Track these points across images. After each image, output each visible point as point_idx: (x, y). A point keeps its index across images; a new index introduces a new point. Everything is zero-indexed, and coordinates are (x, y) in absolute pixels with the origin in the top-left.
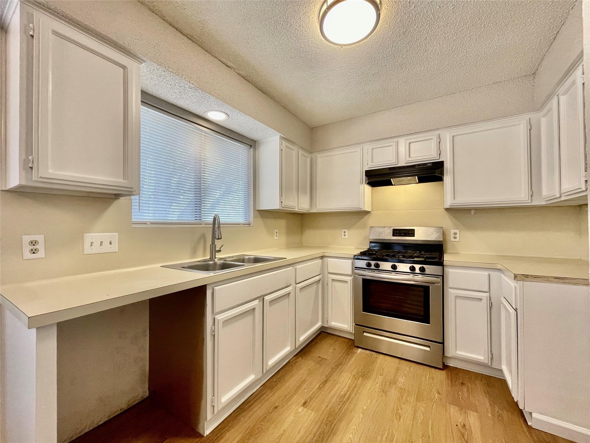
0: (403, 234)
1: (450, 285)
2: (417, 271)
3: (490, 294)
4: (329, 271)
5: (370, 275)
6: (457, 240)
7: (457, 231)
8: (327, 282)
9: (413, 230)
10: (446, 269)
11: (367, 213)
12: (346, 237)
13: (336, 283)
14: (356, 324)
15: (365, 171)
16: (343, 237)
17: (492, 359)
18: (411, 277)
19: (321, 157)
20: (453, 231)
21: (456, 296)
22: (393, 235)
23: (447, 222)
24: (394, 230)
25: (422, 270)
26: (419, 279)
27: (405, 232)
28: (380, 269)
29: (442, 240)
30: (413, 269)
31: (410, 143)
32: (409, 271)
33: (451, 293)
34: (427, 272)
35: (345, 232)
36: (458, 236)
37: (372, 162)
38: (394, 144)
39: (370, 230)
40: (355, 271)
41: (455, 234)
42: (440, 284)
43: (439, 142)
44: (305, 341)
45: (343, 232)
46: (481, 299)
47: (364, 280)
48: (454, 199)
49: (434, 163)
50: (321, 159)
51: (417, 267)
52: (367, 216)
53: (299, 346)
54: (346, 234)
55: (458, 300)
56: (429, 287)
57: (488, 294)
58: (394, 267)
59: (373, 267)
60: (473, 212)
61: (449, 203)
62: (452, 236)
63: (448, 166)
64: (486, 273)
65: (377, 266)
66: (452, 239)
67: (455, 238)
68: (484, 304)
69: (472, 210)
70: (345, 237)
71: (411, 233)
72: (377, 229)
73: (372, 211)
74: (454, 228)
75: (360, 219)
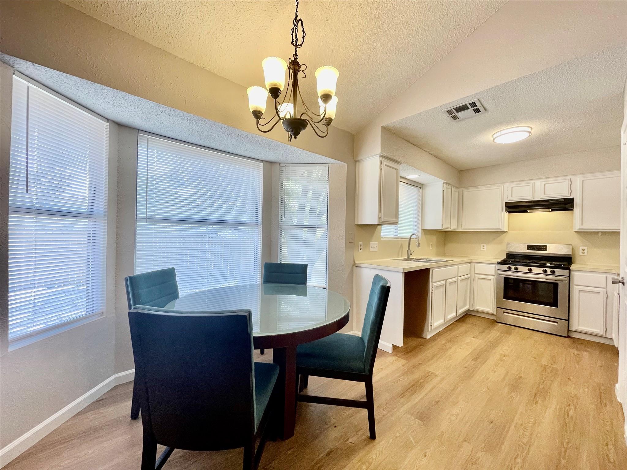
1: (575, 282)
2: (549, 272)
3: (606, 290)
4: (475, 272)
5: (510, 274)
6: (585, 254)
7: (586, 248)
8: (474, 279)
9: (546, 246)
10: (572, 273)
11: (504, 232)
12: (485, 249)
13: (480, 280)
14: (497, 307)
15: (506, 203)
16: (482, 249)
17: (606, 331)
18: (544, 276)
19: (467, 192)
20: (581, 248)
21: (579, 290)
22: (528, 249)
23: (577, 241)
24: (528, 246)
25: (553, 272)
26: (550, 278)
27: (538, 247)
29: (571, 254)
30: (545, 271)
31: (545, 184)
32: (542, 273)
33: (575, 290)
34: (556, 273)
35: (483, 246)
36: (586, 251)
37: (512, 196)
38: (531, 185)
39: (507, 245)
40: (498, 272)
41: (584, 250)
42: (567, 282)
43: (571, 185)
44: (463, 313)
45: (482, 246)
46: (599, 293)
47: (505, 278)
48: (582, 224)
49: (565, 199)
50: (467, 193)
51: (549, 270)
52: (504, 235)
53: (459, 315)
54: (485, 247)
55: (581, 294)
56: (558, 284)
57: (605, 289)
58: (530, 270)
59: (513, 270)
60: (600, 234)
61: (577, 227)
62: (581, 251)
63: (577, 202)
64: (604, 276)
65: (516, 269)
66: (581, 254)
67: (583, 253)
68: (602, 297)
69: (599, 233)
70: (483, 250)
71: (544, 248)
72: (513, 244)
73: (508, 230)
74: (582, 246)
75: (498, 237)
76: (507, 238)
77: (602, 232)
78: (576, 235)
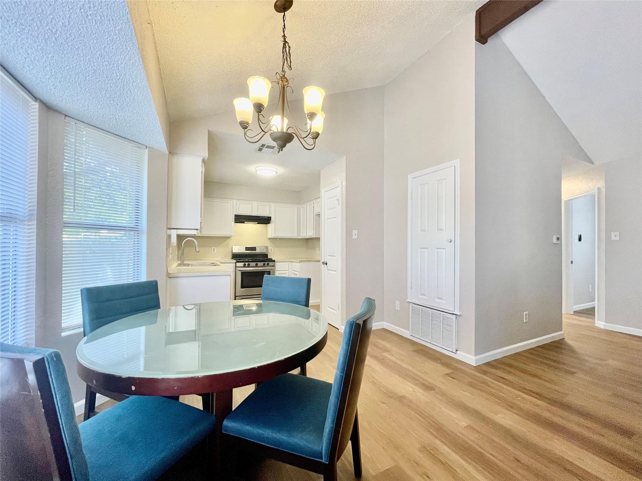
0: (250, 250)
1: (277, 270)
7: (272, 248)
10: (276, 263)
12: (215, 252)
15: (235, 215)
16: (213, 252)
20: (270, 248)
22: (247, 250)
23: (268, 244)
24: (245, 248)
27: (251, 248)
28: (250, 266)
29: (266, 251)
31: (258, 206)
37: (239, 211)
38: (252, 204)
41: (271, 249)
42: (274, 270)
43: (270, 208)
45: (213, 249)
47: (242, 272)
49: (267, 217)
52: (229, 240)
54: (215, 250)
56: (270, 271)
58: (257, 264)
59: (246, 265)
60: (278, 239)
62: (270, 250)
63: (272, 219)
71: (255, 249)
74: (271, 247)
75: (225, 241)
76: (231, 242)
77: (279, 238)
78: (268, 242)
